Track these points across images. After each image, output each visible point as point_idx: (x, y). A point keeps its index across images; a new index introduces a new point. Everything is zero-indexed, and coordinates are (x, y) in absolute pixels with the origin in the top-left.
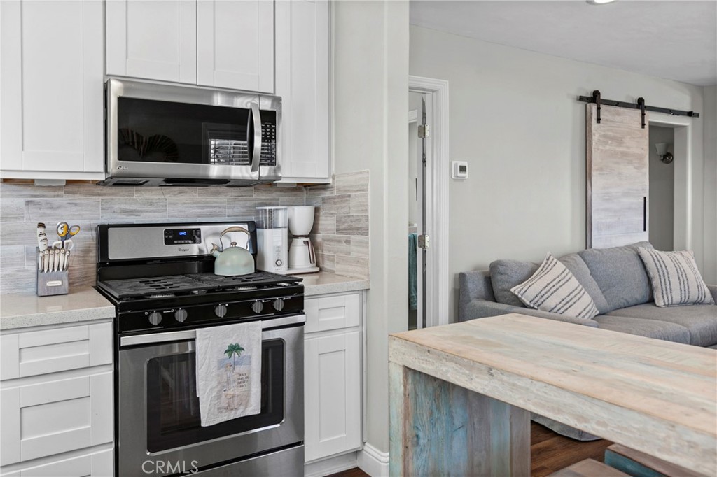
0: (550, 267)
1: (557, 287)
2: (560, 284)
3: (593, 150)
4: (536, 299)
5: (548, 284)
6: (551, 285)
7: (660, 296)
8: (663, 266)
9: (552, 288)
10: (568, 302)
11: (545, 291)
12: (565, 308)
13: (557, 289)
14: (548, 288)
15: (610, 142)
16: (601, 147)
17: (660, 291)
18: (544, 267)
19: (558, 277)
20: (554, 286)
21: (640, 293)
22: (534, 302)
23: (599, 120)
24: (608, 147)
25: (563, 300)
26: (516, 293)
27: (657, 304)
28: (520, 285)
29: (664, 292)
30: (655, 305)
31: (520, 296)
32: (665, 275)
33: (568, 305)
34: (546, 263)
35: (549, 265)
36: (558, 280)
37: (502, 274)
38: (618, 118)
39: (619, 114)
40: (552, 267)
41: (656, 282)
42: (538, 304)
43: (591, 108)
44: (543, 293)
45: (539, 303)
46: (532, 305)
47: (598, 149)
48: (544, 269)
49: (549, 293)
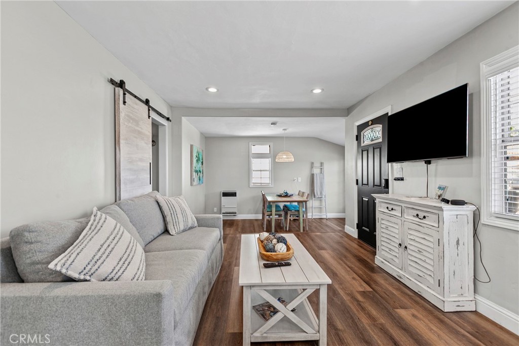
0: (100, 224)
1: (112, 246)
2: (115, 241)
3: (121, 123)
4: (87, 269)
5: (102, 246)
6: (105, 246)
7: (172, 227)
8: (173, 207)
9: (106, 249)
10: (126, 260)
11: (99, 254)
12: (124, 268)
13: (113, 249)
14: (102, 250)
15: (131, 121)
16: (126, 123)
17: (172, 224)
18: (92, 225)
19: (112, 234)
20: (109, 246)
21: (160, 228)
22: (85, 272)
23: (124, 102)
24: (130, 125)
25: (121, 259)
26: (58, 268)
27: (171, 234)
28: (63, 255)
29: (175, 225)
30: (170, 234)
31: (64, 271)
32: (174, 213)
33: (127, 263)
34: (94, 220)
35: (98, 223)
36: (112, 237)
37: (31, 243)
38: (136, 106)
39: (136, 104)
40: (103, 224)
41: (168, 219)
42: (90, 273)
43: (119, 91)
44: (97, 257)
45: (92, 271)
46: (82, 277)
47: (124, 124)
48: (93, 228)
49: (104, 256)
